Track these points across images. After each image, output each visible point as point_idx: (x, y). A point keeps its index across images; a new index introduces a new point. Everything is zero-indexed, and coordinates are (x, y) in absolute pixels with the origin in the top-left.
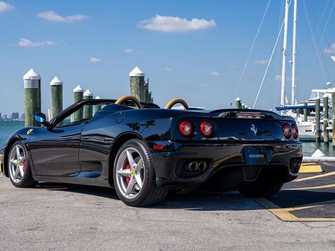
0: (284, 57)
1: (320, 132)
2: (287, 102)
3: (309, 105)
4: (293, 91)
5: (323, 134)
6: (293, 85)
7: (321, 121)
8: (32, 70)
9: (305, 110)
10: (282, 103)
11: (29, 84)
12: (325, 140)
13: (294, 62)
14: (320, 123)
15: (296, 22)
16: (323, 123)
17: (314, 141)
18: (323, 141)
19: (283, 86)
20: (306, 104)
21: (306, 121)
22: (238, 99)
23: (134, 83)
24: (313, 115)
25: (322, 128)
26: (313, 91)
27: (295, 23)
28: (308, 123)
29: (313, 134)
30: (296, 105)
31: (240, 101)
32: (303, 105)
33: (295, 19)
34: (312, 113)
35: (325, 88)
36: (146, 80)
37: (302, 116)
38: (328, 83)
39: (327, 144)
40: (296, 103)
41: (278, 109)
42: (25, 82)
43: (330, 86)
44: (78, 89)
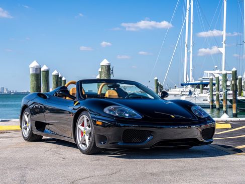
0: (186, 47)
1: (213, 101)
2: (188, 80)
3: (204, 82)
4: (191, 72)
5: (215, 102)
6: (191, 68)
7: (214, 93)
8: (35, 61)
9: (201, 86)
10: (185, 81)
11: (33, 71)
12: (217, 107)
13: (191, 51)
14: (213, 95)
15: (193, 23)
16: (215, 95)
17: (208, 108)
18: (215, 107)
19: (185, 68)
20: (202, 81)
21: (202, 93)
22: (156, 78)
23: (104, 70)
24: (206, 89)
25: (215, 98)
26: (205, 72)
29: (208, 102)
30: (193, 82)
31: (157, 80)
32: (199, 82)
33: (192, 21)
34: (205, 87)
35: (214, 70)
36: (111, 67)
37: (198, 90)
38: (216, 67)
39: (219, 109)
40: (193, 80)
41: (182, 85)
42: (31, 70)
43: (217, 69)
44: (55, 73)
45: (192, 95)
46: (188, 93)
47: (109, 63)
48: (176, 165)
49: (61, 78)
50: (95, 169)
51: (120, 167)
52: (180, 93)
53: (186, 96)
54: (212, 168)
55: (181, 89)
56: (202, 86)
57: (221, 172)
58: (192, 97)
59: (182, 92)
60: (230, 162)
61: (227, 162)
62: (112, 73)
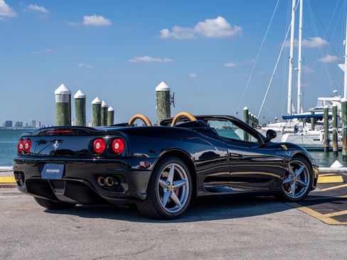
0: (290, 64)
1: (328, 141)
2: (294, 110)
3: (316, 113)
4: (299, 99)
5: (331, 143)
6: (299, 93)
7: (330, 130)
8: (63, 85)
9: (312, 119)
10: (289, 112)
11: (60, 98)
12: (335, 149)
13: (299, 69)
14: (328, 132)
15: (302, 29)
16: (331, 132)
17: (322, 151)
18: (332, 150)
19: (289, 94)
20: (314, 113)
21: (314, 129)
22: (246, 108)
23: (161, 98)
24: (320, 124)
25: (331, 137)
26: (319, 99)
27: (300, 30)
28: (315, 132)
29: (321, 143)
30: (302, 114)
31: (247, 111)
32: (310, 113)
33: (300, 26)
34: (319, 121)
35: (332, 96)
37: (309, 125)
38: (335, 91)
39: (336, 153)
40: (302, 111)
41: (285, 118)
42: (57, 97)
43: (336, 94)
44: (96, 101)
45: (298, 133)
46: (293, 130)
47: (167, 87)
48: (237, 239)
49: (106, 108)
50: (117, 244)
51: (153, 242)
52: (281, 129)
53: (289, 134)
54: (289, 246)
55: (284, 124)
56: (314, 119)
57: (300, 252)
58: (297, 135)
59: (284, 128)
60: (321, 235)
61: (315, 235)
62: (173, 102)
